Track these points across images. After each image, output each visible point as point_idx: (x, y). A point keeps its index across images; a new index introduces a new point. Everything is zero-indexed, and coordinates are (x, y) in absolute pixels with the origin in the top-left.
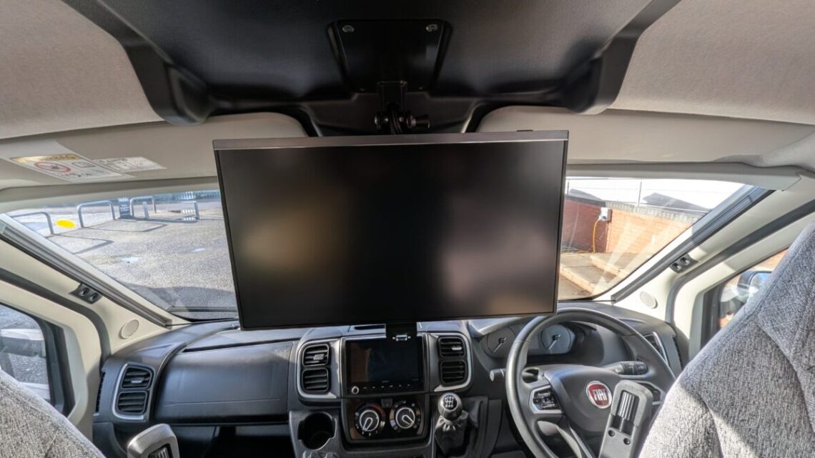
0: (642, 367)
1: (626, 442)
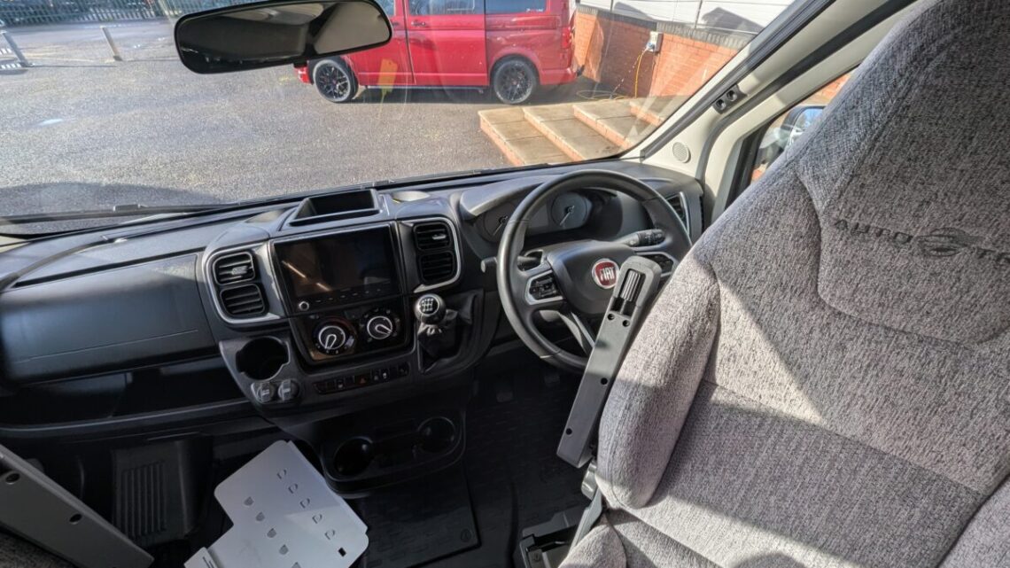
0: (659, 236)
1: (625, 323)
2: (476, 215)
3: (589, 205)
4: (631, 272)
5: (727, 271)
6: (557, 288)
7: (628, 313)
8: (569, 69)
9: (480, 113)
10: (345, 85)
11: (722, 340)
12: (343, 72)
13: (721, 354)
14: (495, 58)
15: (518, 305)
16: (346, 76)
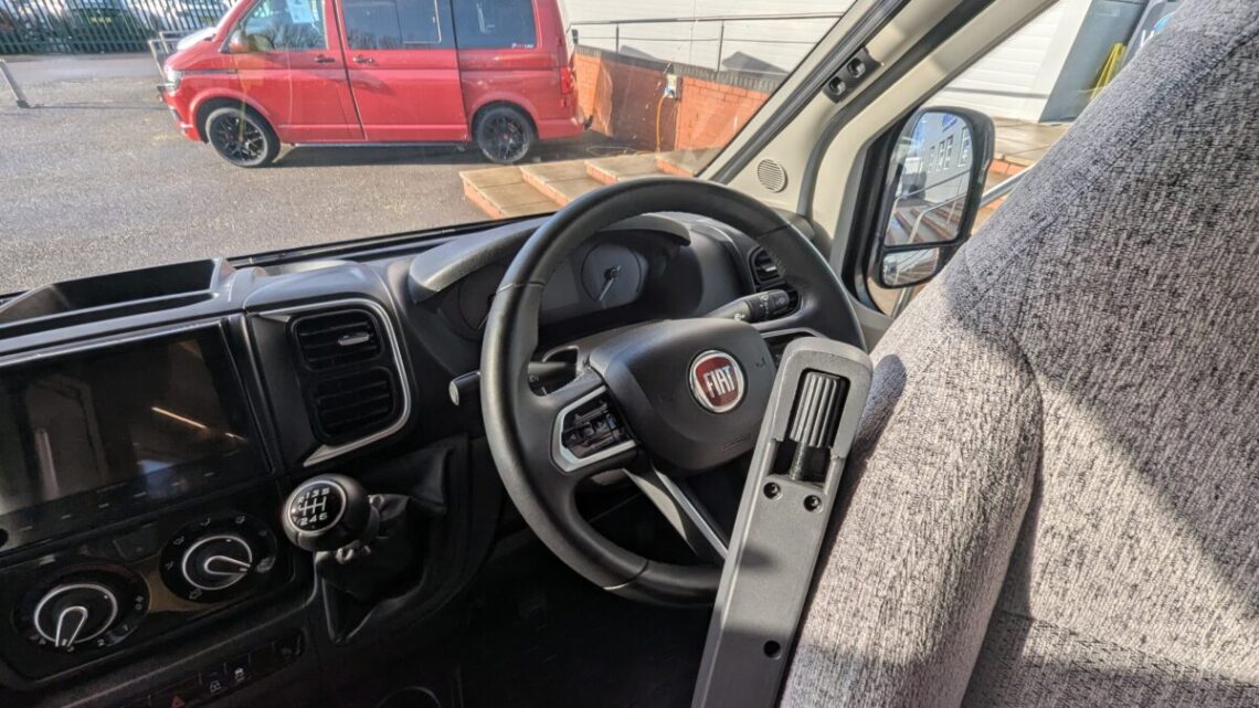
0: (782, 301)
1: (809, 504)
2: (438, 289)
3: (644, 263)
4: (811, 379)
5: (1061, 351)
6: (619, 425)
7: (814, 474)
8: (574, 120)
9: (461, 174)
10: (260, 144)
11: (1046, 517)
12: (254, 125)
13: (1043, 551)
14: (475, 107)
15: (537, 474)
16: (258, 130)
